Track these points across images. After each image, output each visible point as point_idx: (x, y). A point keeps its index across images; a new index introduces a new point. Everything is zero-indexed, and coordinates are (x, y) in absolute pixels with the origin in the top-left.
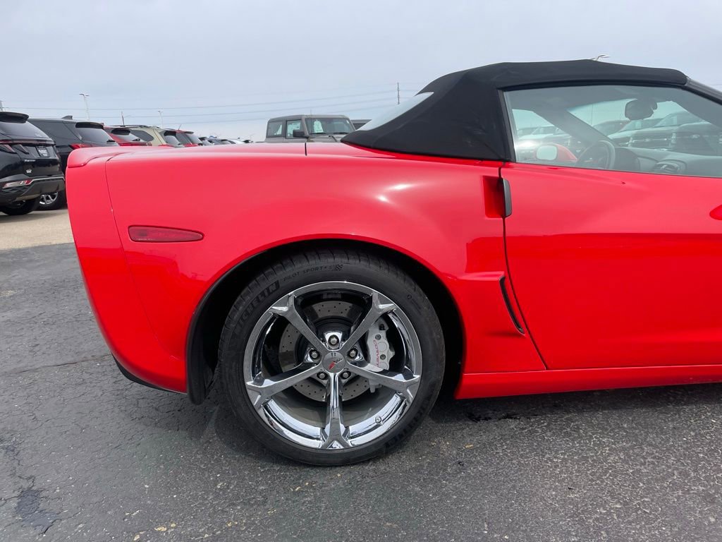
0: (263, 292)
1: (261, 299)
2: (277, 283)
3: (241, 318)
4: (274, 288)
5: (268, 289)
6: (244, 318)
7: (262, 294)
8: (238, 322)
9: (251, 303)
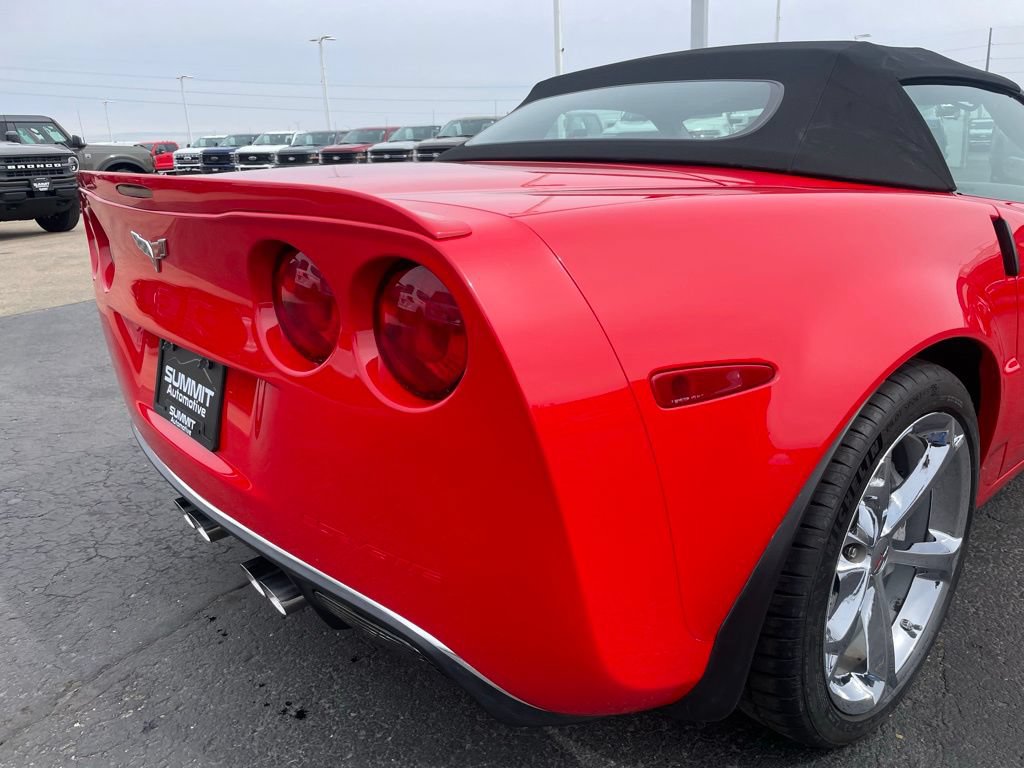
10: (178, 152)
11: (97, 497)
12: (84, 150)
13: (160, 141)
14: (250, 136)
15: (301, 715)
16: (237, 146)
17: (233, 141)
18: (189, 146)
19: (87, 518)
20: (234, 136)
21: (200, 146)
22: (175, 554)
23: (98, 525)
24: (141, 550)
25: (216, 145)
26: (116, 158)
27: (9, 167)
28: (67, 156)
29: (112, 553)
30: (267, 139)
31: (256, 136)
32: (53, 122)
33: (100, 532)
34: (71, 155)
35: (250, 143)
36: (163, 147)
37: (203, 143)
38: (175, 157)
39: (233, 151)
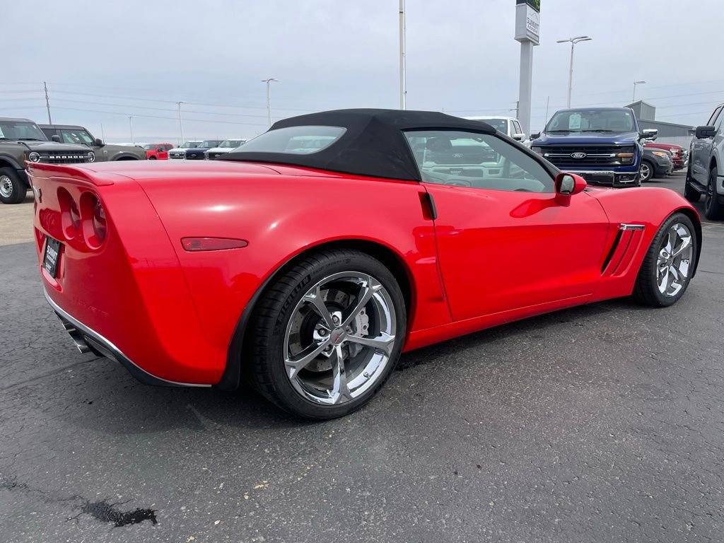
0: (299, 284)
1: (298, 290)
2: (309, 276)
3: (283, 307)
4: (306, 280)
5: (302, 282)
6: (286, 307)
7: (299, 286)
8: (282, 312)
9: (291, 295)
10: (172, 150)
11: (39, 325)
12: (103, 148)
13: (162, 143)
14: (218, 141)
15: (90, 403)
16: (209, 148)
17: (207, 144)
18: (179, 147)
19: (31, 332)
20: (208, 141)
21: (186, 147)
22: (66, 348)
23: (35, 335)
24: (51, 345)
25: (196, 147)
26: (124, 153)
27: (51, 157)
28: (87, 152)
29: (36, 346)
30: (228, 144)
31: (222, 142)
32: (85, 130)
33: (34, 338)
34: (91, 151)
35: (217, 146)
36: (164, 148)
37: (188, 145)
38: (169, 154)
39: (206, 151)
